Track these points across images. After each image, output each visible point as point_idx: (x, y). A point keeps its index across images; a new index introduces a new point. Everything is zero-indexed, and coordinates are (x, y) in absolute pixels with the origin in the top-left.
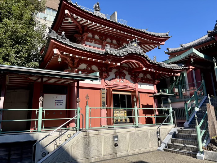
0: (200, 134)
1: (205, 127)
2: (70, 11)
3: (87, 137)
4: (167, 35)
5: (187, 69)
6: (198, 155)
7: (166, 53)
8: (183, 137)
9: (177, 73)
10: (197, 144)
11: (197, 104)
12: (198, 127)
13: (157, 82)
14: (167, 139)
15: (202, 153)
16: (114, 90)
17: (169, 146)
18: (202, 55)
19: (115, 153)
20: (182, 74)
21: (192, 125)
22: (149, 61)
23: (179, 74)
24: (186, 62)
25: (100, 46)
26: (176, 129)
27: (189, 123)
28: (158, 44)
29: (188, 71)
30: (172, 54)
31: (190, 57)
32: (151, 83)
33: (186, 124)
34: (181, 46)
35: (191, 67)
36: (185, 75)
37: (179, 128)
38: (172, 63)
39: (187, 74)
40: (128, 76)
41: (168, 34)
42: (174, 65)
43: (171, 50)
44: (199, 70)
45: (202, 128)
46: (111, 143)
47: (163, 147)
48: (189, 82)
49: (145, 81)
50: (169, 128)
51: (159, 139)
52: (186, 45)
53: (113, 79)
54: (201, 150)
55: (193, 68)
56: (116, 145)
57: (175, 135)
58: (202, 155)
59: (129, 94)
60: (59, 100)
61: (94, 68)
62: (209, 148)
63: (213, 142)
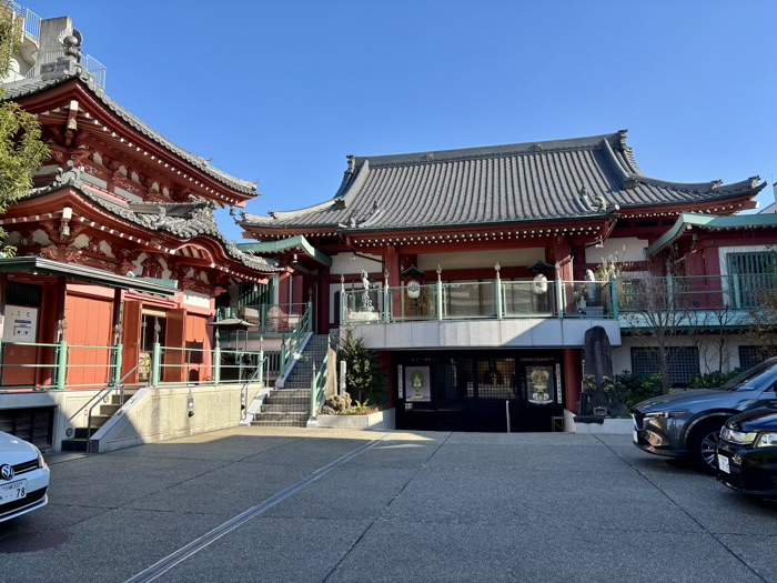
3: (156, 399)
4: (253, 189)
5: (281, 273)
6: (309, 422)
7: (237, 222)
8: (282, 402)
9: (263, 277)
10: (309, 411)
11: (299, 345)
13: (219, 291)
14: (255, 407)
15: (315, 419)
16: (145, 306)
17: (258, 417)
18: (311, 251)
19: (187, 429)
20: (270, 282)
23: (265, 281)
24: (283, 258)
25: (104, 184)
26: (268, 390)
27: (284, 379)
28: (232, 204)
29: (283, 277)
30: (251, 230)
31: (293, 250)
32: (206, 292)
33: (280, 381)
34: (272, 214)
35: (289, 269)
36: (276, 283)
37: (272, 389)
38: (256, 254)
39: (280, 283)
40: (167, 273)
41: (255, 186)
42: (259, 260)
43: (251, 218)
44: (301, 277)
46: (184, 412)
47: (249, 419)
48: (280, 302)
49: (199, 288)
50: (257, 389)
51: (243, 407)
52: (284, 216)
54: (314, 414)
55: (292, 271)
56: (190, 415)
57: (266, 401)
58: (314, 422)
59: (163, 314)
60: (24, 322)
61: (105, 247)
62: (323, 412)
63: (328, 403)
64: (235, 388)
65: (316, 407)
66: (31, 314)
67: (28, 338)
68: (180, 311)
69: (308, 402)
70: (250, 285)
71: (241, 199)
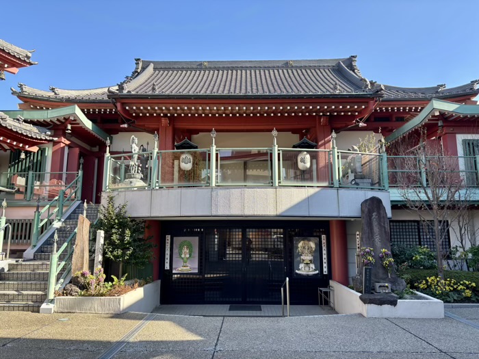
4: (28, 58)
5: (55, 143)
6: (44, 306)
7: (14, 93)
9: (32, 145)
10: (46, 289)
11: (60, 213)
12: (55, 256)
15: (52, 301)
18: (88, 124)
20: (42, 151)
23: (35, 149)
24: (57, 128)
29: (57, 147)
30: (30, 102)
31: (67, 120)
34: (53, 90)
35: (63, 140)
36: (49, 152)
37: (13, 261)
38: (26, 121)
39: (53, 153)
41: (30, 55)
42: (30, 127)
43: (29, 90)
44: (77, 150)
45: (61, 258)
48: (52, 170)
54: (51, 296)
55: (68, 142)
58: (51, 306)
62: (66, 292)
63: (74, 281)
65: (54, 287)
70: (19, 152)
71: (13, 65)
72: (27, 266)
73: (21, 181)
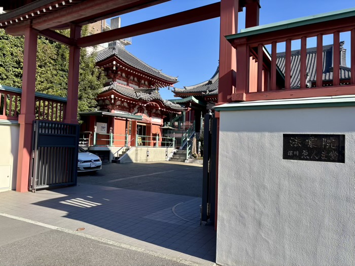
0: (188, 152)
1: (190, 149)
2: (116, 62)
3: (137, 150)
4: (176, 80)
5: (186, 110)
6: (186, 161)
7: (172, 91)
8: (179, 154)
10: (186, 157)
11: (189, 136)
12: (188, 148)
13: (164, 117)
14: (171, 155)
15: (188, 160)
16: (138, 122)
17: (171, 158)
18: (197, 101)
19: (147, 160)
20: (182, 113)
21: (185, 148)
22: (164, 104)
23: (180, 113)
24: (186, 104)
25: (126, 83)
26: (176, 150)
28: (169, 86)
30: (177, 94)
31: (189, 102)
32: (160, 117)
33: (181, 148)
34: (185, 87)
35: (189, 108)
36: (184, 113)
38: (177, 103)
39: (186, 113)
40: (146, 111)
42: (178, 105)
43: (177, 90)
44: (194, 111)
45: (189, 149)
46: (146, 155)
47: (168, 159)
48: (186, 120)
49: (157, 116)
50: (172, 150)
51: (166, 155)
52: (189, 88)
53: (136, 113)
56: (148, 156)
57: (175, 153)
59: (145, 125)
60: (103, 127)
61: (125, 104)
62: (191, 158)
63: (193, 155)
64: (164, 149)
65: (188, 156)
66: (105, 125)
67: (104, 132)
68: (150, 124)
69: (186, 154)
70: (175, 114)
71: (172, 84)
72: (181, 152)
73: (176, 123)
